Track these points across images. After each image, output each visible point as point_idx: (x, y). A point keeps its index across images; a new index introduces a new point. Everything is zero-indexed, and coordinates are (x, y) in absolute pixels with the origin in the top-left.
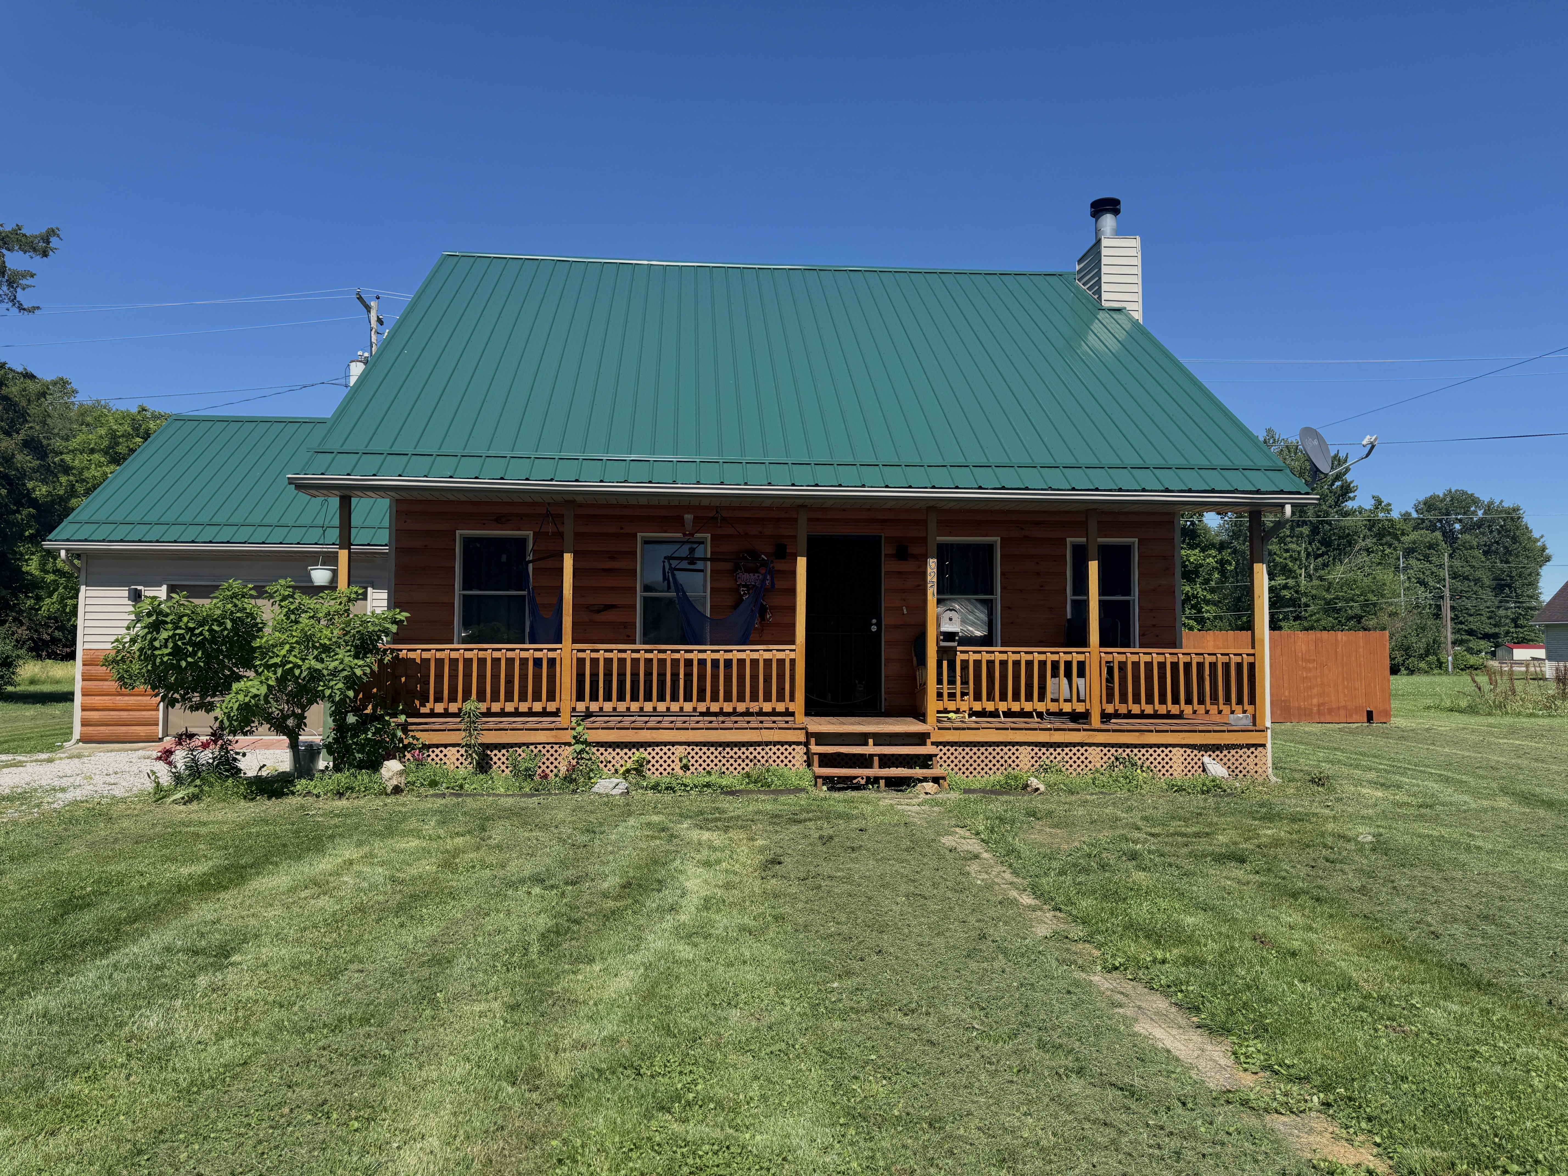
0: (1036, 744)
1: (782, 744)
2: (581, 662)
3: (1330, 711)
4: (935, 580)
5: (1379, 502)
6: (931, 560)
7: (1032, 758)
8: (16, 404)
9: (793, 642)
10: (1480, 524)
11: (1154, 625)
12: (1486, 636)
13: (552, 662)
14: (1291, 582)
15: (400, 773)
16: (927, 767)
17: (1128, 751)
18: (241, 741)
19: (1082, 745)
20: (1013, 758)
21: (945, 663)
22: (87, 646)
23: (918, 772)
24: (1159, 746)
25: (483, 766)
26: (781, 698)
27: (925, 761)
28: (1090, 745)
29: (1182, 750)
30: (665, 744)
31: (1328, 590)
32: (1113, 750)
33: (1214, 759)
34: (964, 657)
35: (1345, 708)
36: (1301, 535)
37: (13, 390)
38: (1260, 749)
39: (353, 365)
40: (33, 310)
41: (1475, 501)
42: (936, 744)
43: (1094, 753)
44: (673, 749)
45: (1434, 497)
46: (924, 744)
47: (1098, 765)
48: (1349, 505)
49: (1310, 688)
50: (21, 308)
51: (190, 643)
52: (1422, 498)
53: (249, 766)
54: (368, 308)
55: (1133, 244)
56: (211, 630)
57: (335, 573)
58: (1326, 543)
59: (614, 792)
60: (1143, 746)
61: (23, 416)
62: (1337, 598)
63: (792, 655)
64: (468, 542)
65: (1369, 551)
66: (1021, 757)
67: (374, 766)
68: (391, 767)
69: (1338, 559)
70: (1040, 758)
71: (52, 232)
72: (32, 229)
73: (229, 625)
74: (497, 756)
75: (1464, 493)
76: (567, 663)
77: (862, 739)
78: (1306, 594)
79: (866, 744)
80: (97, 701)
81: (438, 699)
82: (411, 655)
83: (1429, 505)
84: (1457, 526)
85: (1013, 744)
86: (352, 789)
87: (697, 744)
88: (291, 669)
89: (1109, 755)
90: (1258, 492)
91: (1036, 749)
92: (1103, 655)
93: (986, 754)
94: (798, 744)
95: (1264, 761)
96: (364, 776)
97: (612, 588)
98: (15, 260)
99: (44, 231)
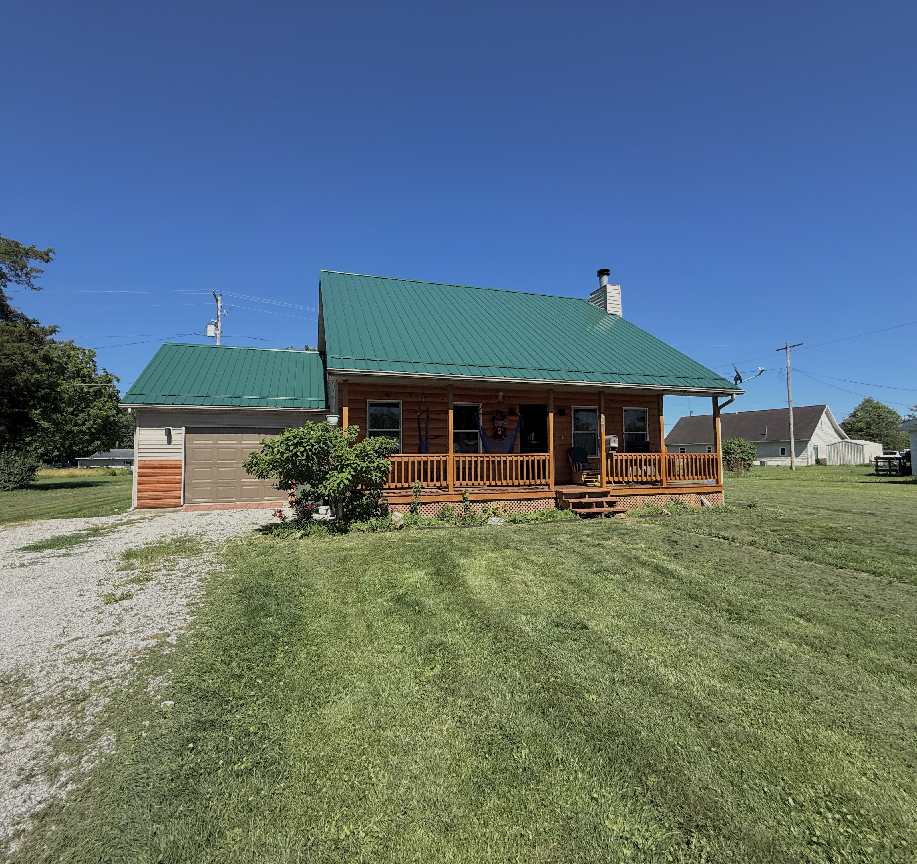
1: (545, 499)
2: (457, 462)
7: (642, 501)
11: (654, 444)
15: (403, 518)
17: (676, 496)
19: (660, 494)
21: (609, 461)
22: (140, 458)
23: (614, 509)
24: (686, 494)
26: (544, 478)
27: (614, 504)
28: (663, 494)
29: (694, 495)
30: (495, 501)
32: (670, 496)
33: (705, 498)
38: (720, 493)
39: (209, 326)
40: (38, 289)
42: (613, 496)
43: (664, 498)
44: (499, 503)
46: (607, 496)
50: (33, 288)
54: (217, 300)
55: (618, 288)
59: (499, 524)
60: (681, 494)
68: (398, 515)
70: (645, 501)
71: (51, 251)
72: (41, 249)
76: (451, 463)
77: (583, 495)
79: (585, 497)
81: (393, 481)
85: (635, 495)
87: (513, 500)
89: (669, 498)
91: (643, 497)
93: (625, 500)
94: (553, 498)
95: (721, 498)
98: (32, 263)
99: (46, 250)
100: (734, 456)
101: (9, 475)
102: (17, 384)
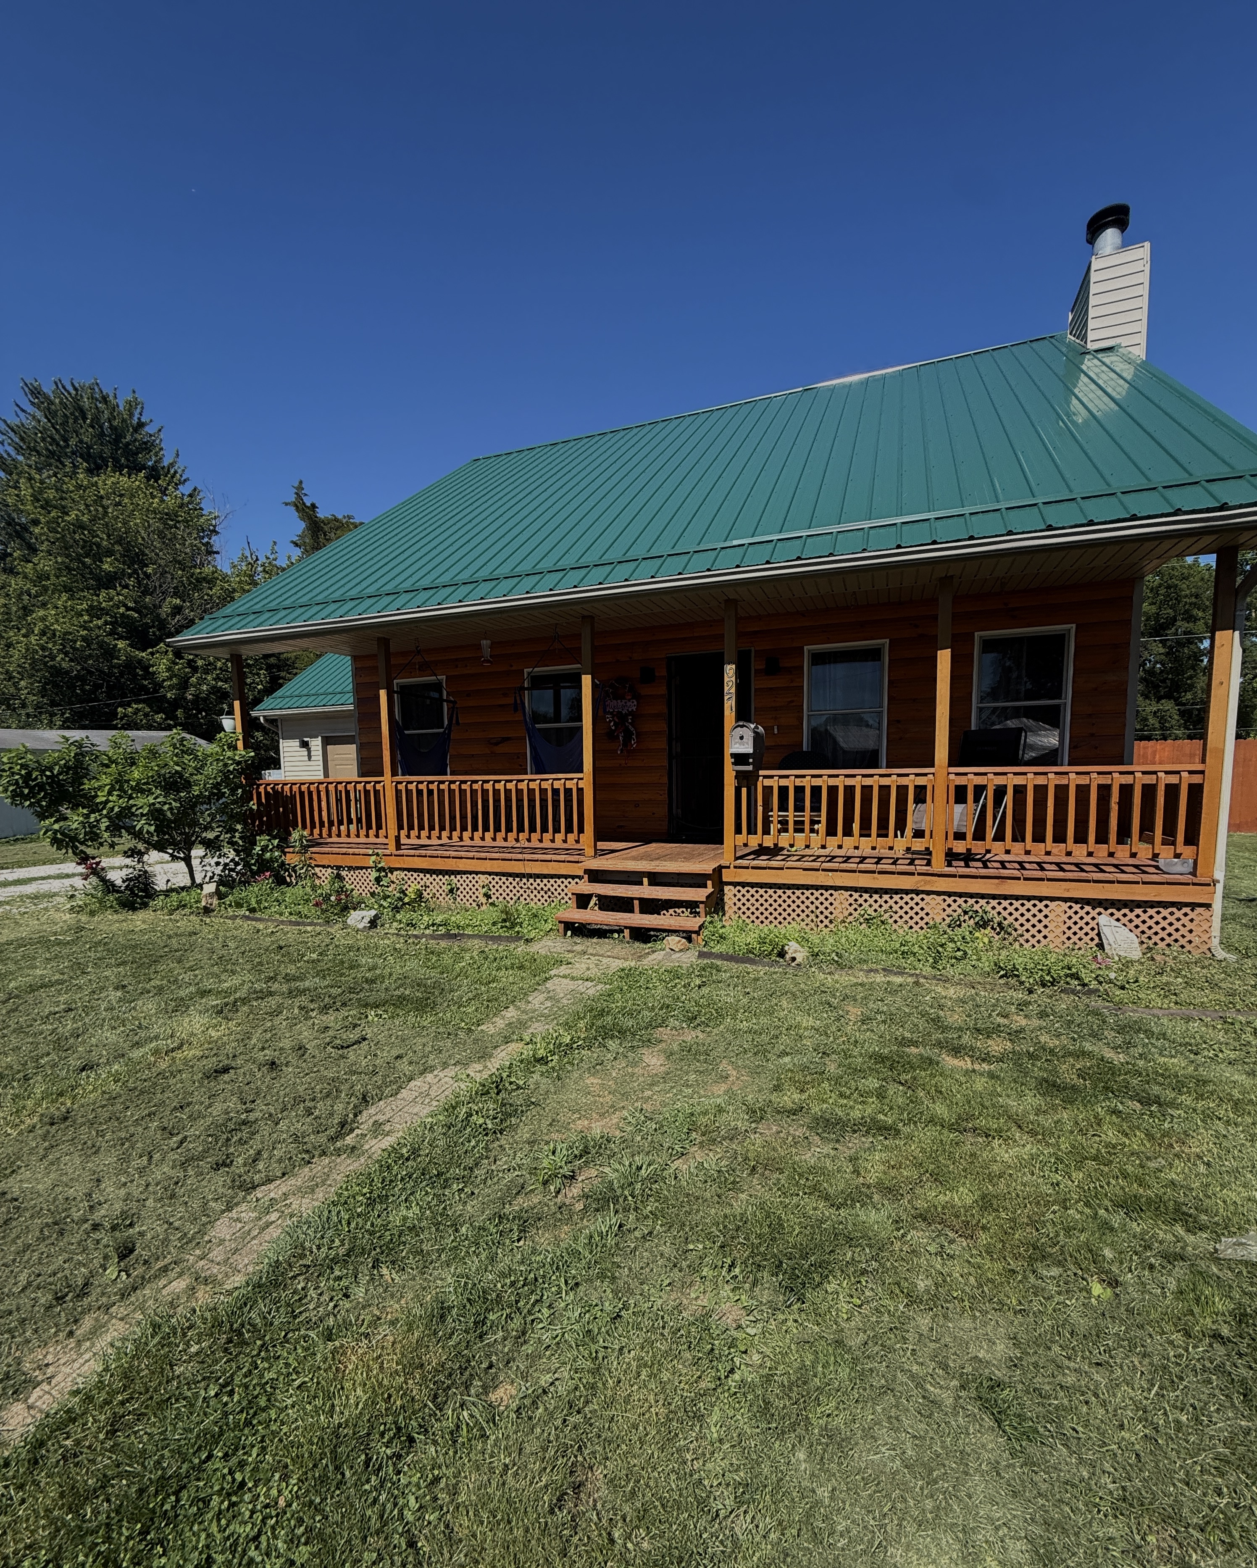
4: (733, 690)
6: (729, 667)
7: (850, 905)
9: (581, 770)
11: (1092, 735)
13: (377, 794)
17: (982, 902)
19: (918, 892)
20: (826, 904)
21: (744, 790)
24: (1028, 898)
26: (570, 831)
28: (929, 893)
29: (1065, 906)
32: (960, 901)
33: (1118, 920)
34: (767, 782)
38: (1199, 910)
43: (933, 903)
47: (938, 920)
60: (1005, 897)
63: (580, 784)
66: (835, 904)
70: (861, 905)
87: (497, 874)
89: (954, 906)
91: (856, 895)
92: (952, 777)
93: (794, 897)
95: (1205, 927)
97: (506, 722)
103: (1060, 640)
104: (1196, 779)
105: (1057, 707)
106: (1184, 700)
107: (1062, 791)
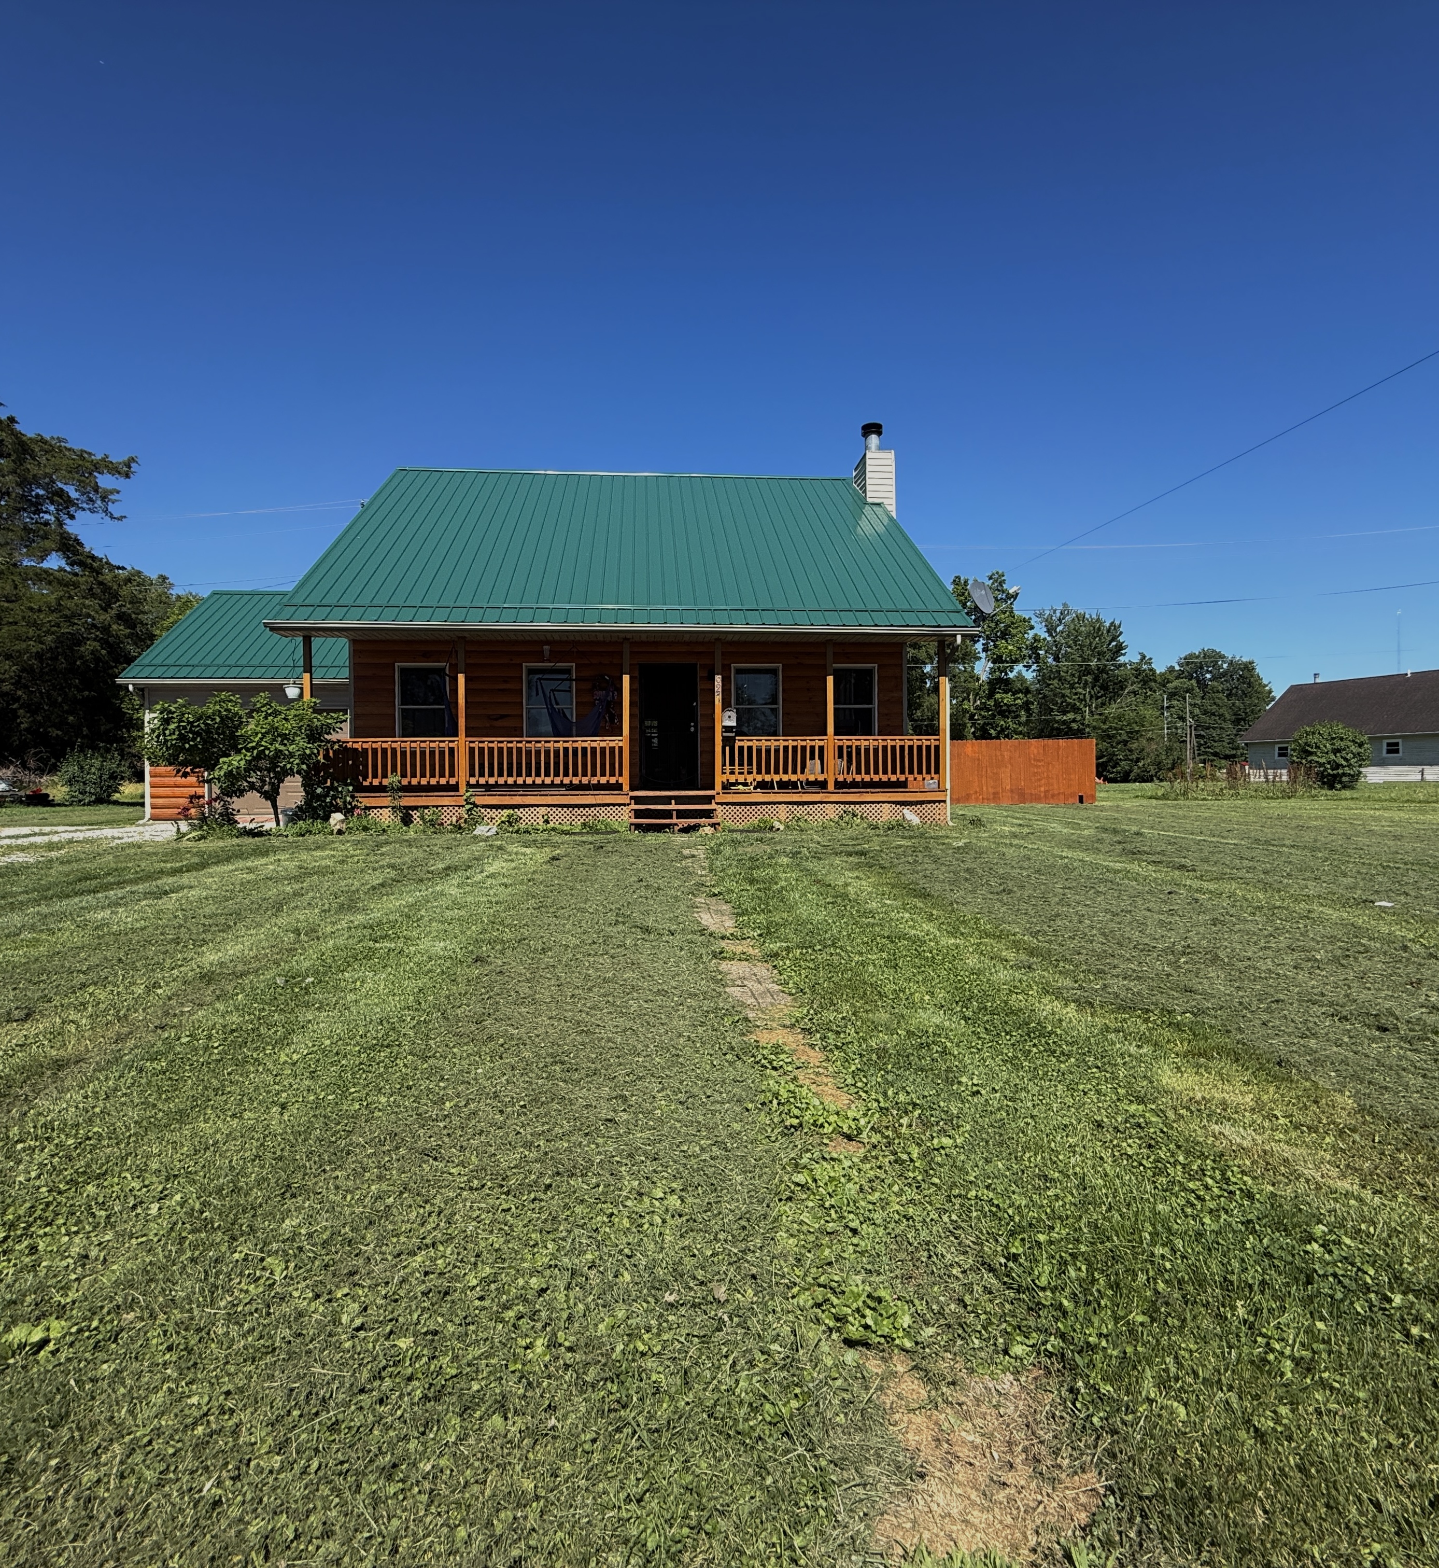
0: (790, 803)
1: (614, 805)
2: (472, 750)
3: (1053, 796)
4: (720, 690)
5: (1144, 657)
6: (719, 677)
7: (785, 811)
8: (110, 588)
9: (621, 735)
10: (1224, 674)
11: (888, 725)
12: (1227, 757)
13: (452, 750)
14: (1079, 717)
15: (342, 821)
16: (711, 818)
17: (853, 806)
18: (236, 803)
19: (821, 803)
20: (775, 812)
21: (727, 748)
23: (703, 821)
24: (873, 803)
25: (407, 821)
26: (612, 774)
27: (708, 814)
28: (827, 803)
29: (891, 805)
30: (532, 806)
31: (1104, 723)
32: (842, 806)
33: (910, 810)
34: (741, 744)
35: (1064, 793)
36: (1086, 682)
37: (107, 576)
38: (942, 804)
40: (120, 519)
41: (1222, 657)
42: (717, 804)
43: (829, 808)
44: (538, 809)
45: (1192, 656)
46: (710, 803)
47: (832, 816)
48: (1122, 659)
49: (1040, 780)
50: (112, 517)
51: (191, 731)
52: (1183, 656)
53: (244, 822)
55: (889, 457)
56: (207, 725)
57: (302, 689)
58: (1104, 687)
59: (487, 834)
60: (863, 803)
61: (116, 597)
62: (1111, 727)
63: (621, 744)
64: (403, 670)
65: (1135, 693)
67: (327, 818)
68: (337, 817)
69: (1113, 699)
70: (792, 811)
71: (132, 460)
73: (218, 720)
74: (415, 815)
75: (1214, 651)
76: (462, 750)
77: (667, 801)
78: (1088, 726)
79: (670, 803)
80: (161, 791)
81: (375, 776)
82: (355, 746)
83: (1189, 660)
84: (1208, 676)
85: (775, 803)
86: (310, 832)
87: (554, 806)
88: (263, 751)
89: (839, 809)
90: (939, 626)
91: (789, 806)
92: (836, 741)
93: (756, 810)
94: (625, 804)
95: (944, 812)
96: (318, 825)
97: (507, 703)
98: (105, 481)
99: (126, 459)
100: (1316, 758)
101: (85, 783)
102: (81, 657)
103: (870, 672)
104: (937, 743)
105: (870, 709)
106: (915, 717)
107: (885, 748)
